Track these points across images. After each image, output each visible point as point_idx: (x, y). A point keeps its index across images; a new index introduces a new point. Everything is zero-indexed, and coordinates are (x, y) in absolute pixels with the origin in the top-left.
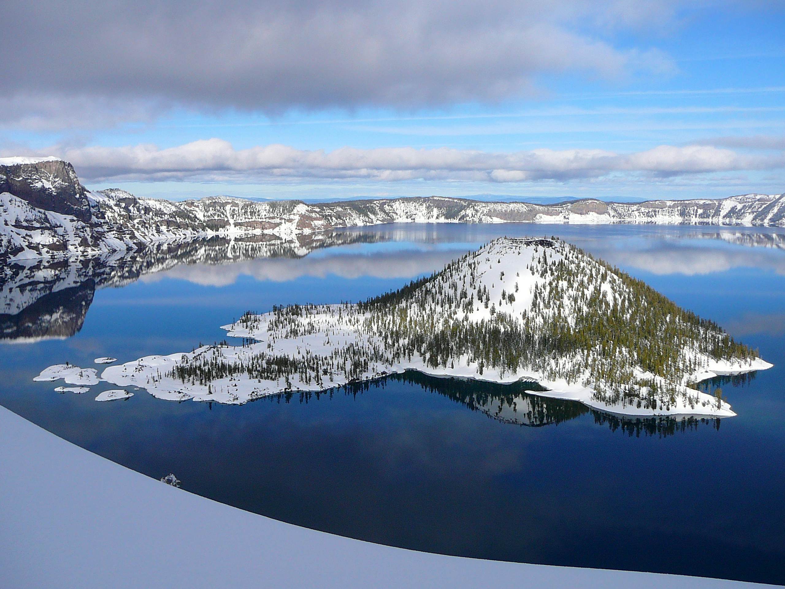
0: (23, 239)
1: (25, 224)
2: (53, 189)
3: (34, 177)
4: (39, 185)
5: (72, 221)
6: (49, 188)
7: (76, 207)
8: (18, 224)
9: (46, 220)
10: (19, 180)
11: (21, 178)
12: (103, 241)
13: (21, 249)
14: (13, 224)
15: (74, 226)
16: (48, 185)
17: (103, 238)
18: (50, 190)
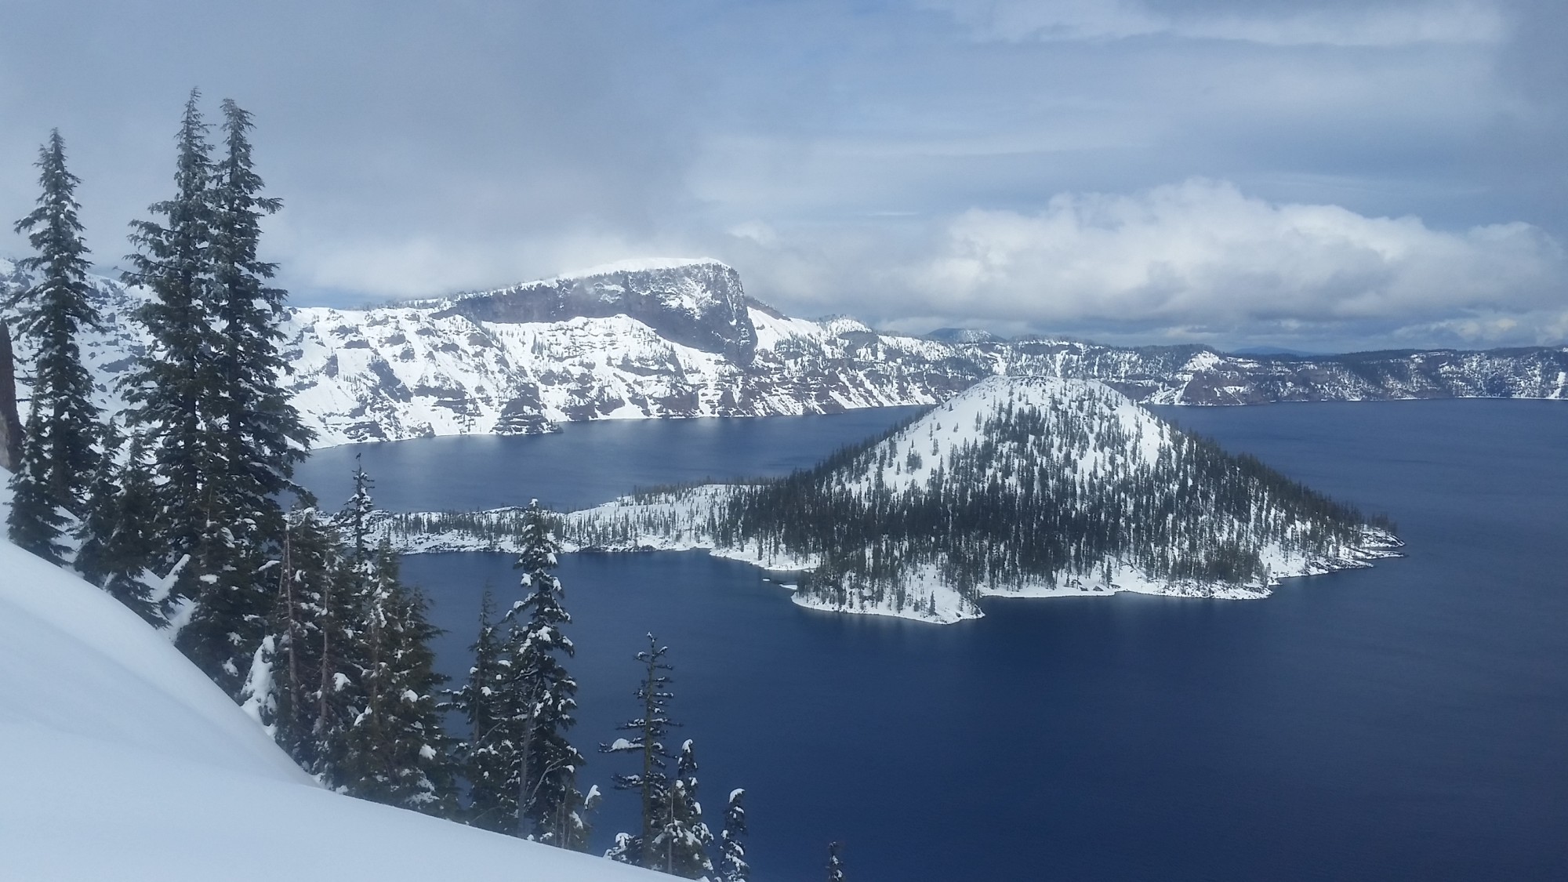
0: (627, 387)
1: (637, 364)
2: (697, 310)
3: (670, 291)
4: (674, 304)
5: (718, 362)
6: (690, 309)
7: (729, 340)
8: (626, 365)
9: (673, 358)
10: (645, 294)
11: (648, 292)
12: (763, 399)
13: (619, 403)
14: (618, 364)
15: (718, 371)
16: (688, 303)
17: (764, 394)
18: (692, 312)
